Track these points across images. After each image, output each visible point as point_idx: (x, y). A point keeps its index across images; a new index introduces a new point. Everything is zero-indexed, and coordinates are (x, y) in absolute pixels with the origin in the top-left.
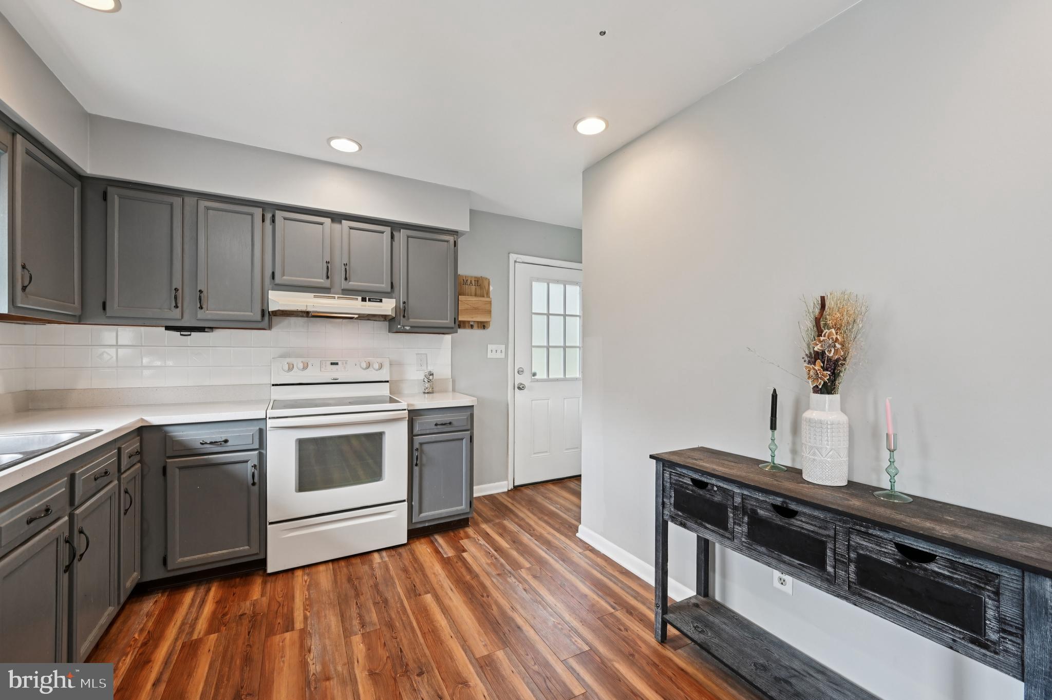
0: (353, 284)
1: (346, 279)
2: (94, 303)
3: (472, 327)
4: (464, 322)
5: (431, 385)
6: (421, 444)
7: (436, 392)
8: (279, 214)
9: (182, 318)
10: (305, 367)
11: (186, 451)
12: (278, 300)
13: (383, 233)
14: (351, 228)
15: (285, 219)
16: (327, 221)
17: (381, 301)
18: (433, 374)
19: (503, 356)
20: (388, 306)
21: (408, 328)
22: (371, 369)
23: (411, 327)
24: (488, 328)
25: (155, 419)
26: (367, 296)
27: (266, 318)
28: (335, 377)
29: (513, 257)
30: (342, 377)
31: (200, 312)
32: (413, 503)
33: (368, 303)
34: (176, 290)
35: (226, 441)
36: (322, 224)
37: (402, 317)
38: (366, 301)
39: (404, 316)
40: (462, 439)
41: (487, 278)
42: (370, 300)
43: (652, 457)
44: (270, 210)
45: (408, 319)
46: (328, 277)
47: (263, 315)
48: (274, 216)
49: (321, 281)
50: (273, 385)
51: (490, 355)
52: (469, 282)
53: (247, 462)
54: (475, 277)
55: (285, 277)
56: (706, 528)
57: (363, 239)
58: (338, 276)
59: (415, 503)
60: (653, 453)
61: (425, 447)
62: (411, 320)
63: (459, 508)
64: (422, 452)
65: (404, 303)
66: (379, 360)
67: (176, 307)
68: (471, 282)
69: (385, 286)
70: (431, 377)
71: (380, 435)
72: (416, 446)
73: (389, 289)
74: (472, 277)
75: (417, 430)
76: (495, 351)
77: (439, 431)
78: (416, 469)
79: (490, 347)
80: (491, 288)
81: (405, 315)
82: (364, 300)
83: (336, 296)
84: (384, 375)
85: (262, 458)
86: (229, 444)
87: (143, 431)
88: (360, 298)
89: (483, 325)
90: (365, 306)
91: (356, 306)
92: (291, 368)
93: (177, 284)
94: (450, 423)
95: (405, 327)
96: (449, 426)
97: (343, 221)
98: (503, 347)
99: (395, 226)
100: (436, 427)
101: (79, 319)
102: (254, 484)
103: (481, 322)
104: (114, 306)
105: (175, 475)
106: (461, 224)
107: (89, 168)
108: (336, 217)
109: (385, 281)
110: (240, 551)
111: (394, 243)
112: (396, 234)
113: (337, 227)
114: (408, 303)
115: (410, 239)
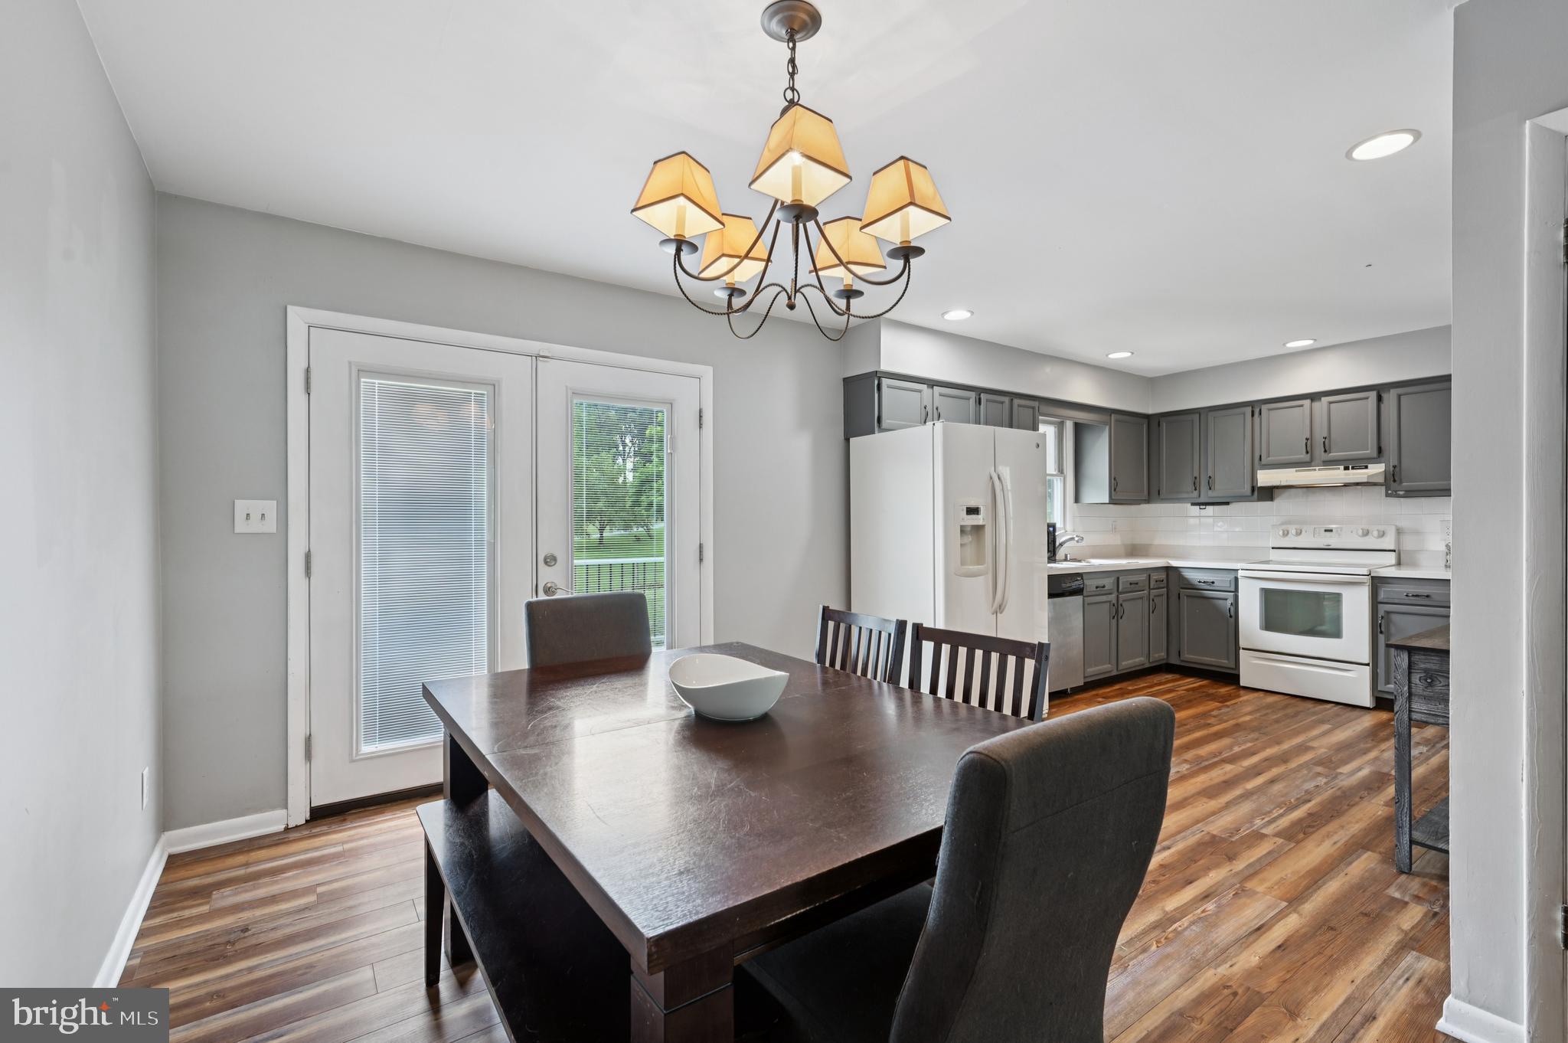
0: (1333, 455)
1: (1325, 451)
2: (1154, 492)
6: (1388, 613)
8: (1264, 408)
9: (1200, 496)
10: (1299, 533)
11: (1189, 585)
12: (1265, 478)
13: (1367, 398)
14: (1330, 403)
15: (1269, 410)
16: (1307, 402)
17: (1366, 467)
20: (1377, 469)
21: (1401, 493)
22: (1369, 536)
23: (1406, 491)
25: (1175, 563)
26: (1349, 464)
27: (1256, 493)
28: (1330, 544)
30: (1333, 541)
31: (1210, 492)
32: (1378, 670)
33: (1351, 471)
34: (1196, 478)
35: (1213, 583)
36: (1302, 406)
38: (1349, 469)
39: (1394, 481)
42: (1353, 468)
44: (1255, 407)
45: (1401, 482)
46: (1307, 452)
47: (1253, 489)
48: (1260, 410)
49: (1307, 458)
50: (1273, 548)
53: (1226, 599)
55: (1270, 458)
57: (1343, 411)
58: (1319, 450)
59: (1381, 671)
61: (1394, 617)
62: (1404, 484)
64: (1389, 622)
65: (1394, 467)
66: (1381, 528)
67: (1196, 489)
69: (1371, 451)
72: (1381, 613)
73: (1375, 454)
75: (1382, 596)
77: (1413, 603)
78: (1381, 637)
81: (1396, 479)
82: (1346, 468)
83: (1317, 468)
84: (1389, 542)
85: (1236, 598)
86: (1215, 585)
87: (1168, 569)
88: (1342, 467)
90: (1349, 475)
91: (1338, 475)
92: (1286, 534)
93: (1196, 474)
94: (1428, 596)
95: (1398, 492)
96: (1427, 599)
97: (1323, 399)
99: (1380, 390)
100: (1407, 598)
101: (1148, 501)
102: (1231, 616)
104: (1163, 491)
105: (1185, 600)
107: (1150, 411)
108: (1314, 397)
109: (1369, 446)
110: (1224, 663)
111: (1382, 406)
112: (1385, 396)
113: (1316, 405)
114: (1400, 466)
115: (1402, 397)
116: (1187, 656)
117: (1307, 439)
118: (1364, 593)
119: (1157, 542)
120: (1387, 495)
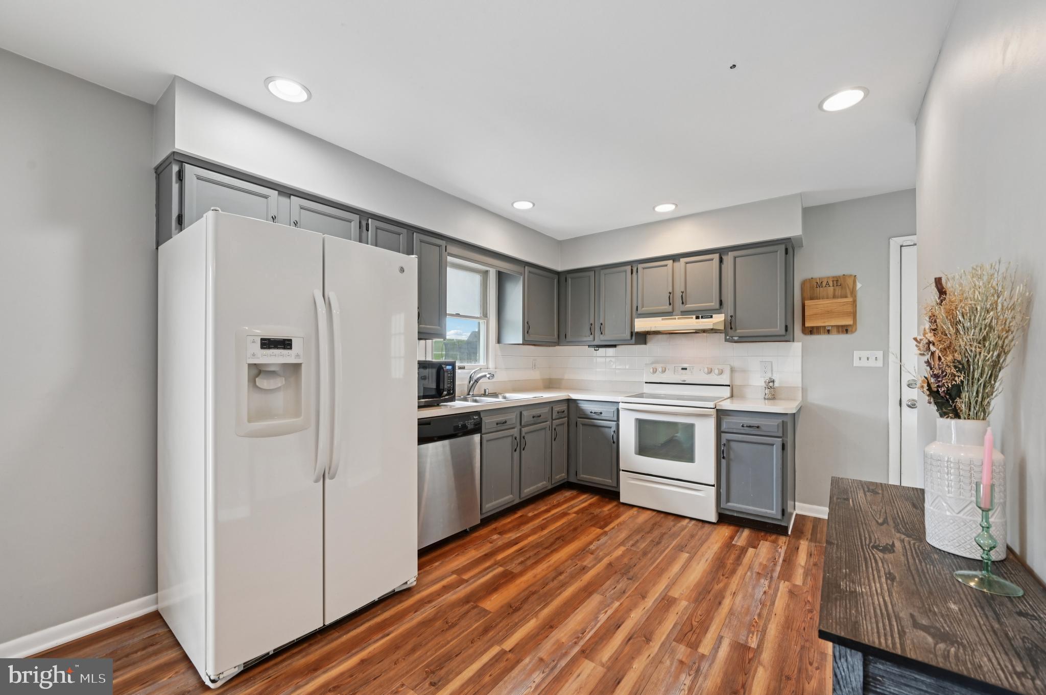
0: (689, 306)
1: (683, 303)
2: (562, 336)
3: (829, 331)
4: (812, 328)
5: (772, 391)
6: (728, 441)
8: (640, 266)
9: (594, 340)
10: (664, 371)
11: (584, 415)
12: (641, 325)
13: (712, 259)
14: (687, 263)
15: (644, 268)
16: (670, 262)
17: (711, 317)
18: (773, 382)
19: (880, 364)
20: (718, 319)
21: (736, 338)
22: (713, 374)
23: (739, 337)
24: (852, 332)
25: (574, 396)
26: (701, 314)
27: (634, 337)
28: (685, 380)
29: (895, 242)
30: (687, 377)
31: (601, 336)
32: (721, 491)
33: (701, 320)
34: (591, 324)
35: (601, 413)
36: (666, 266)
37: (729, 330)
38: (699, 319)
39: (731, 328)
40: (773, 445)
41: (851, 275)
42: (702, 318)
44: (633, 265)
45: (736, 330)
46: (670, 304)
47: (632, 335)
48: (637, 269)
49: (669, 308)
50: (646, 383)
51: (856, 363)
52: (824, 284)
53: (611, 428)
54: (833, 277)
55: (643, 309)
57: (694, 270)
58: (678, 301)
59: (724, 490)
61: (733, 444)
62: (738, 331)
63: (769, 511)
64: (729, 449)
65: (731, 316)
66: (720, 367)
67: (591, 334)
68: (828, 283)
69: (715, 304)
70: (771, 384)
71: (692, 426)
72: (724, 441)
73: (717, 306)
74: (828, 278)
75: (724, 427)
76: (865, 358)
77: (747, 433)
78: (724, 462)
79: (857, 354)
80: (859, 285)
81: (733, 327)
82: (697, 318)
83: (677, 317)
84: (724, 379)
85: (618, 426)
86: (603, 415)
87: (569, 401)
88: (694, 317)
89: (845, 330)
90: (699, 323)
91: (691, 323)
92: (655, 371)
93: (592, 322)
94: (758, 427)
95: (734, 338)
96: (757, 429)
97: (681, 259)
98: (880, 354)
99: (721, 252)
100: (742, 428)
101: (558, 343)
102: (614, 442)
103: (842, 326)
104: (569, 338)
105: (580, 427)
106: (792, 229)
107: (560, 268)
108: (675, 258)
109: (714, 299)
110: (607, 482)
111: (723, 266)
112: (724, 258)
113: (676, 264)
114: (735, 315)
115: (737, 259)
116: (582, 476)
117: (670, 293)
118: (711, 424)
119: (566, 377)
120: (726, 340)
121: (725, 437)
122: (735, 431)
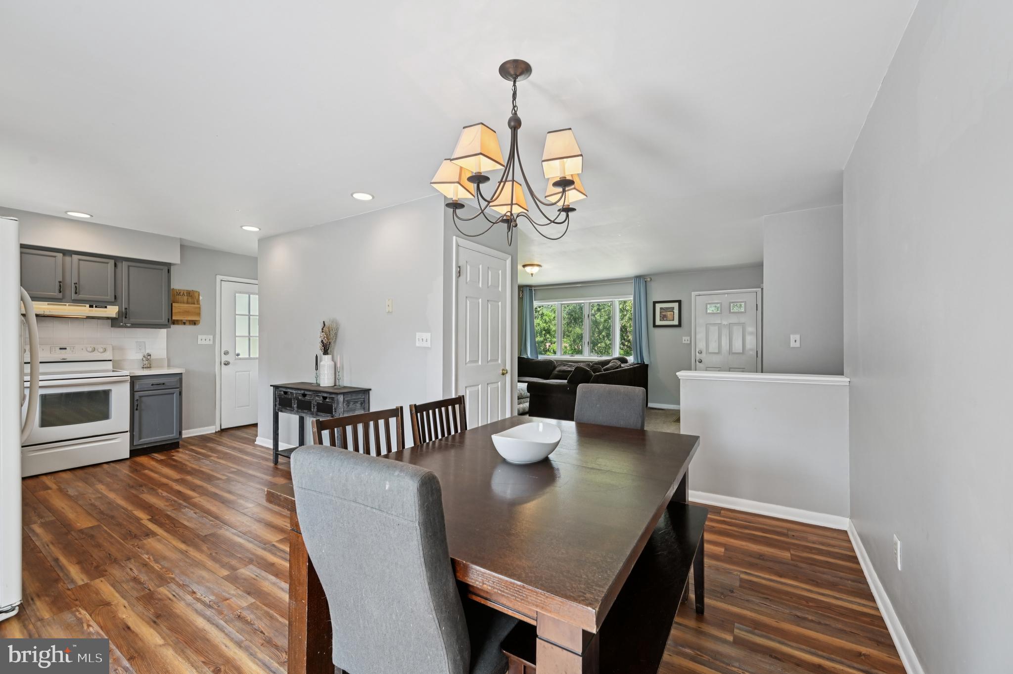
0: (81, 296)
1: (76, 293)
3: (184, 323)
4: (177, 321)
5: (148, 361)
6: (140, 397)
7: (153, 367)
13: (108, 263)
14: (80, 260)
16: (61, 255)
17: (106, 307)
18: (150, 355)
19: (211, 342)
20: (112, 311)
21: (129, 325)
22: (96, 351)
23: (132, 324)
24: (198, 324)
26: (93, 304)
28: (65, 358)
29: (219, 278)
30: (68, 356)
32: (134, 433)
33: (94, 309)
36: (55, 257)
37: (124, 318)
38: (93, 307)
39: (126, 318)
40: (173, 393)
41: (197, 291)
42: (96, 307)
43: (271, 386)
45: (129, 319)
46: (60, 292)
49: (58, 295)
51: (199, 342)
52: (181, 294)
54: (187, 291)
56: (287, 409)
57: (88, 267)
58: (70, 292)
59: (136, 433)
60: (272, 384)
61: (144, 399)
62: (131, 320)
63: (171, 436)
64: (141, 402)
65: (126, 309)
66: (104, 346)
68: (184, 294)
69: (109, 298)
70: (149, 357)
71: (107, 391)
72: (137, 397)
73: (113, 300)
74: (184, 290)
75: (137, 388)
76: (204, 339)
77: (155, 389)
78: (137, 413)
79: (200, 337)
80: (201, 298)
81: (127, 316)
82: (91, 306)
83: (67, 304)
84: (108, 355)
88: (88, 305)
89: (194, 323)
90: (92, 311)
91: (84, 310)
94: (163, 384)
95: (127, 325)
97: (73, 256)
98: (211, 337)
99: (117, 260)
100: (152, 386)
103: (192, 321)
108: (65, 253)
109: (109, 294)
111: (117, 270)
112: (119, 265)
113: (68, 259)
114: (129, 307)
115: (130, 267)
117: (60, 282)
118: (127, 387)
120: (112, 326)
121: (137, 395)
122: (146, 389)
